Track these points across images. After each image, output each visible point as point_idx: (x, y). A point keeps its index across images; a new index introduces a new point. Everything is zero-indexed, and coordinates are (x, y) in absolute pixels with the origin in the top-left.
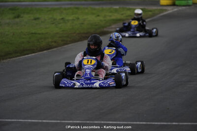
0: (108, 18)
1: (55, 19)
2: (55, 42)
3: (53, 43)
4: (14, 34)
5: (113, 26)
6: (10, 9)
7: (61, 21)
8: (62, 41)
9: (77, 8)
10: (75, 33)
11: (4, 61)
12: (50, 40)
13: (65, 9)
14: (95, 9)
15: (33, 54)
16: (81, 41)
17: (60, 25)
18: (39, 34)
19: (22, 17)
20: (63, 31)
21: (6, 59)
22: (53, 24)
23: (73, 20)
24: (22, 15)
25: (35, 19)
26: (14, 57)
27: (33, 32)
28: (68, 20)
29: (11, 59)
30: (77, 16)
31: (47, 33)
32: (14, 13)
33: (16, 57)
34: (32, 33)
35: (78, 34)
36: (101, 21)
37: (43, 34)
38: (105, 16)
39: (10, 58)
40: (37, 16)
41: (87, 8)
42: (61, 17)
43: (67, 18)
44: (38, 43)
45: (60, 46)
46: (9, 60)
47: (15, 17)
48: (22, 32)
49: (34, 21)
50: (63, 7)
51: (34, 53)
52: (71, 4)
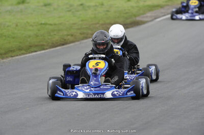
0: (141, 4)
1: (71, 6)
2: (72, 35)
4: (17, 25)
5: (149, 14)
8: (81, 34)
10: (98, 23)
11: (4, 60)
12: (65, 33)
15: (43, 51)
18: (51, 25)
19: (28, 3)
20: (82, 21)
21: (7, 57)
22: (69, 11)
23: (96, 6)
25: (45, 5)
26: (17, 55)
27: (43, 22)
28: (89, 7)
29: (14, 58)
31: (61, 24)
33: (20, 55)
34: (41, 24)
35: (102, 24)
36: (133, 7)
37: (55, 24)
39: (12, 57)
42: (80, 3)
43: (88, 4)
44: (50, 37)
45: (78, 41)
46: (10, 59)
48: (27, 22)
49: (44, 8)
51: (44, 49)
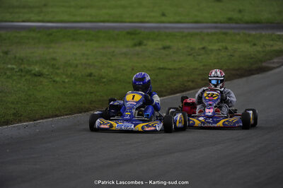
3: (190, 83)
6: (128, 33)
7: (202, 52)
9: (225, 34)
13: (208, 34)
14: (249, 35)
16: (230, 80)
17: (200, 57)
24: (145, 42)
30: (224, 44)
32: (133, 39)
38: (264, 46)
40: (168, 43)
41: (239, 34)
47: (135, 45)
50: (205, 31)
52: (216, 28)
